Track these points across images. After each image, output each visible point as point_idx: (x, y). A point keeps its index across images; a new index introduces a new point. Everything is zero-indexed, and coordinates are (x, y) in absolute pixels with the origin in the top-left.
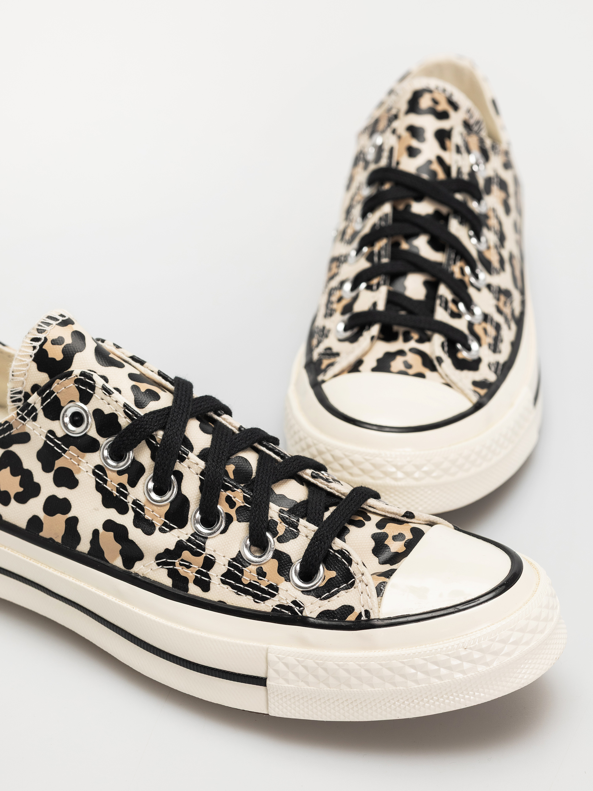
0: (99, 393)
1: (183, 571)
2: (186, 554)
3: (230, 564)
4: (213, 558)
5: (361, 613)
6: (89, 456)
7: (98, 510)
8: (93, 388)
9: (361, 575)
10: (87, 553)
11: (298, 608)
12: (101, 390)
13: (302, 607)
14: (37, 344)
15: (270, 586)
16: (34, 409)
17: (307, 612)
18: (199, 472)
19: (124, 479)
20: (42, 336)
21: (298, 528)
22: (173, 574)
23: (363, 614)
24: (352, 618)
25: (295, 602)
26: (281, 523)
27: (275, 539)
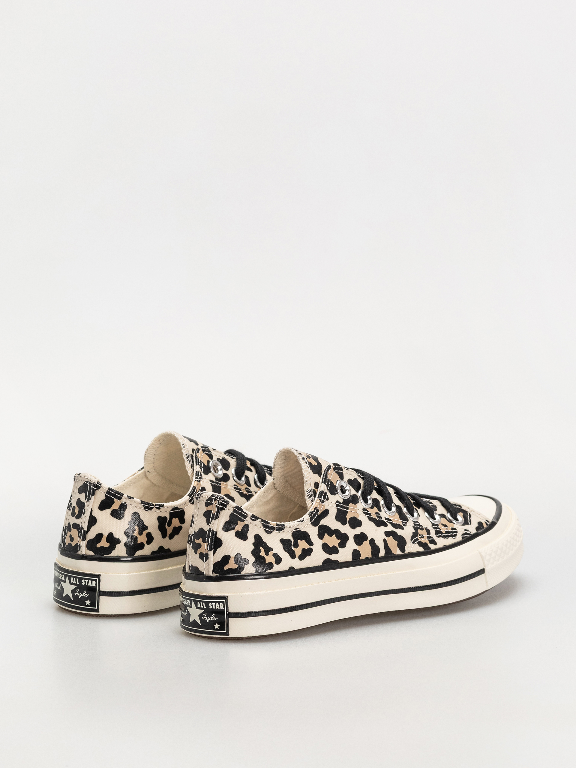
0: (345, 471)
1: (422, 540)
2: (419, 532)
3: (433, 528)
4: (427, 528)
6: (357, 505)
7: (377, 530)
8: (341, 469)
10: (385, 554)
16: (325, 493)
22: (420, 544)
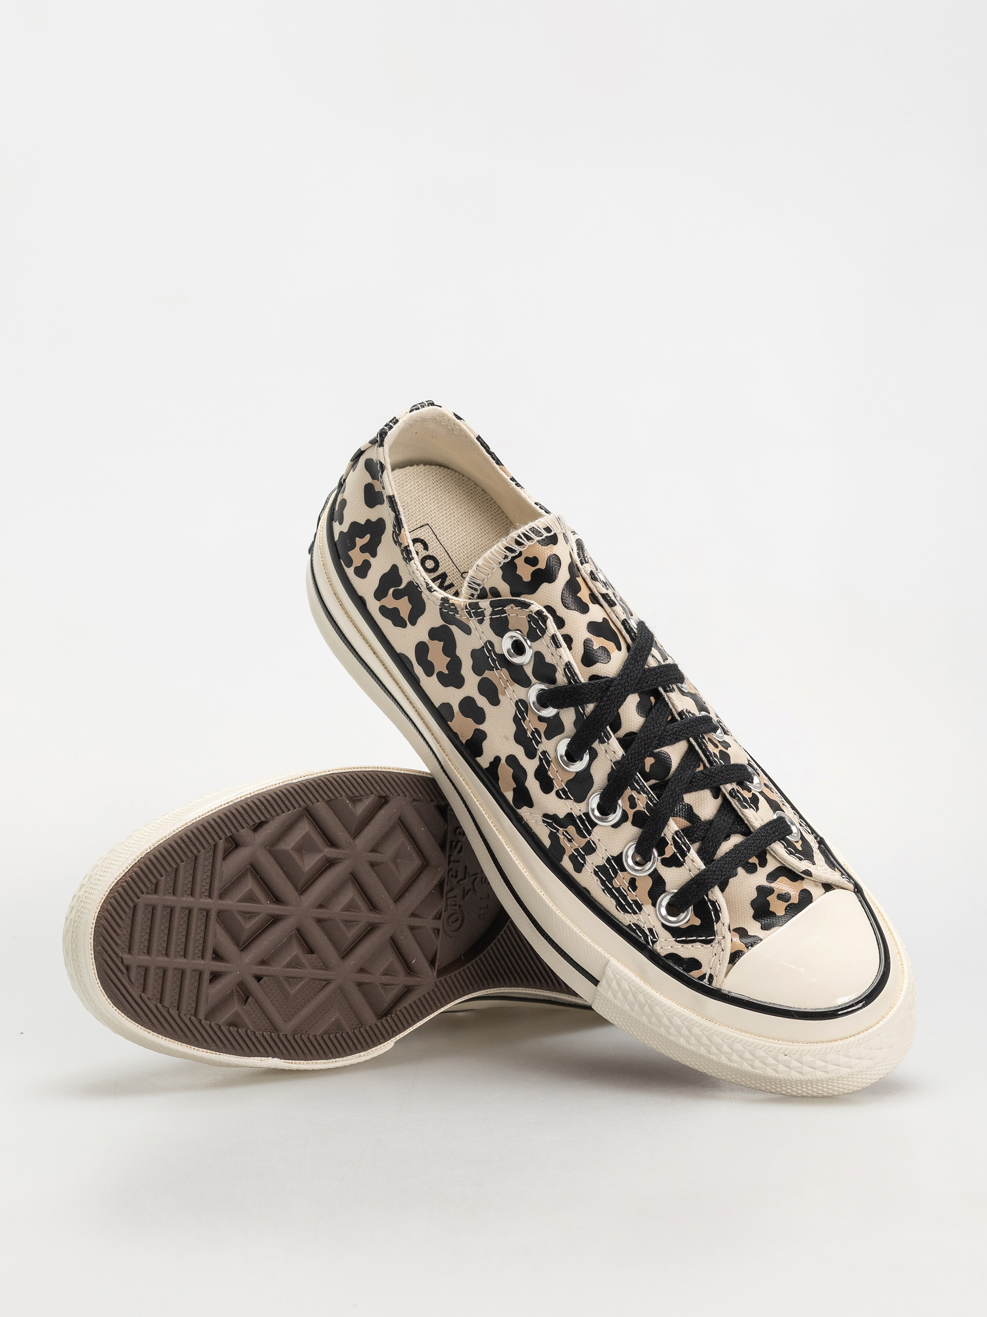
0: (546, 639)
2: (571, 829)
3: (608, 860)
4: (595, 846)
5: (706, 974)
6: (517, 687)
7: (507, 739)
8: (543, 631)
9: (722, 938)
10: (484, 768)
11: (652, 938)
12: (550, 638)
13: (656, 938)
14: (510, 555)
15: (636, 902)
16: (482, 614)
17: (658, 946)
18: (613, 761)
19: (542, 727)
20: (518, 549)
21: (686, 858)
23: (707, 977)
24: (695, 974)
25: (651, 930)
26: (671, 845)
27: (660, 858)
